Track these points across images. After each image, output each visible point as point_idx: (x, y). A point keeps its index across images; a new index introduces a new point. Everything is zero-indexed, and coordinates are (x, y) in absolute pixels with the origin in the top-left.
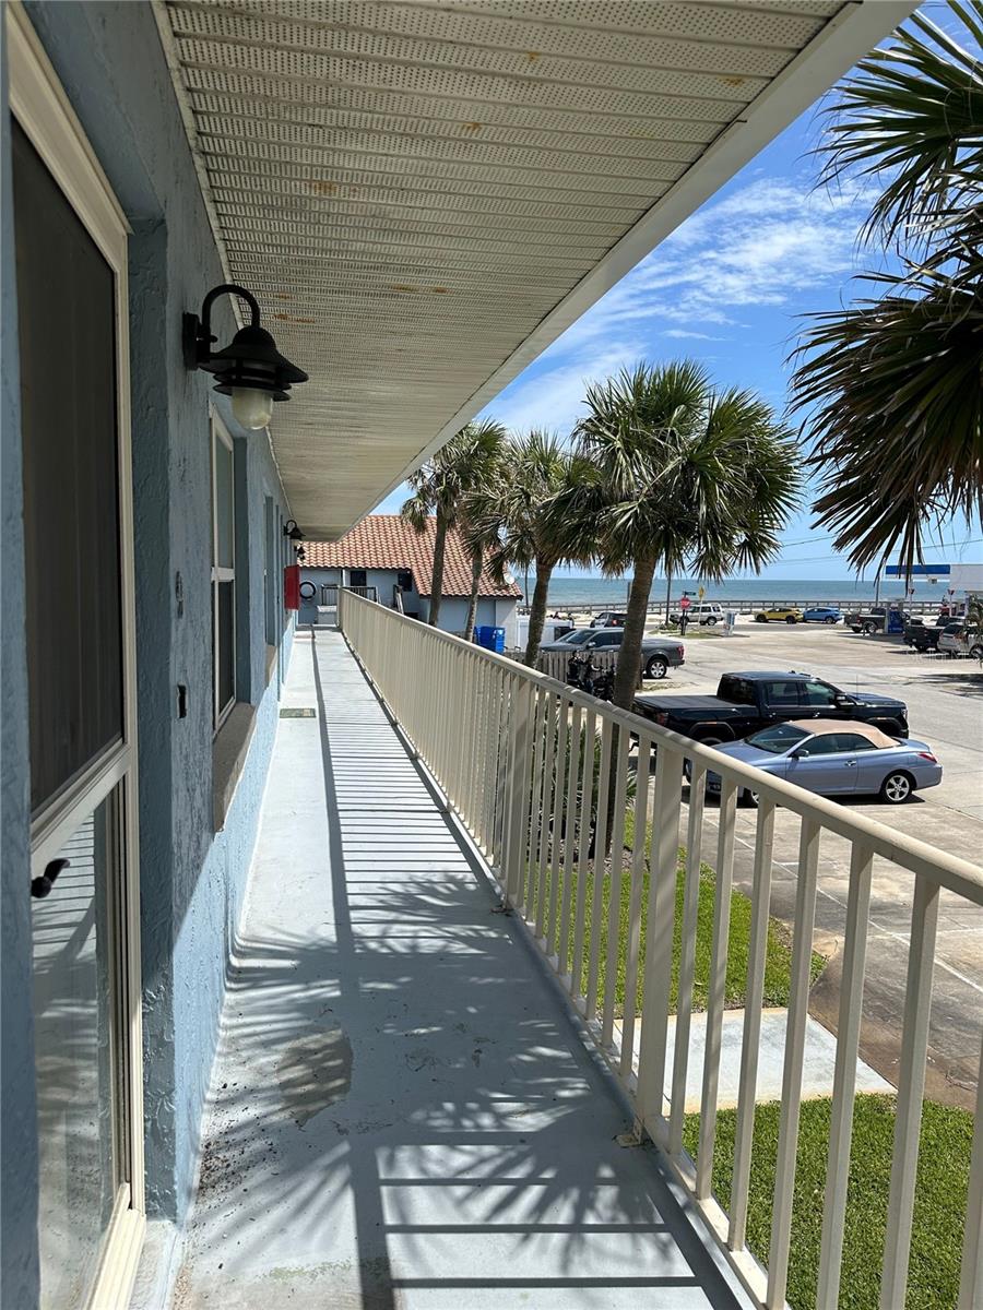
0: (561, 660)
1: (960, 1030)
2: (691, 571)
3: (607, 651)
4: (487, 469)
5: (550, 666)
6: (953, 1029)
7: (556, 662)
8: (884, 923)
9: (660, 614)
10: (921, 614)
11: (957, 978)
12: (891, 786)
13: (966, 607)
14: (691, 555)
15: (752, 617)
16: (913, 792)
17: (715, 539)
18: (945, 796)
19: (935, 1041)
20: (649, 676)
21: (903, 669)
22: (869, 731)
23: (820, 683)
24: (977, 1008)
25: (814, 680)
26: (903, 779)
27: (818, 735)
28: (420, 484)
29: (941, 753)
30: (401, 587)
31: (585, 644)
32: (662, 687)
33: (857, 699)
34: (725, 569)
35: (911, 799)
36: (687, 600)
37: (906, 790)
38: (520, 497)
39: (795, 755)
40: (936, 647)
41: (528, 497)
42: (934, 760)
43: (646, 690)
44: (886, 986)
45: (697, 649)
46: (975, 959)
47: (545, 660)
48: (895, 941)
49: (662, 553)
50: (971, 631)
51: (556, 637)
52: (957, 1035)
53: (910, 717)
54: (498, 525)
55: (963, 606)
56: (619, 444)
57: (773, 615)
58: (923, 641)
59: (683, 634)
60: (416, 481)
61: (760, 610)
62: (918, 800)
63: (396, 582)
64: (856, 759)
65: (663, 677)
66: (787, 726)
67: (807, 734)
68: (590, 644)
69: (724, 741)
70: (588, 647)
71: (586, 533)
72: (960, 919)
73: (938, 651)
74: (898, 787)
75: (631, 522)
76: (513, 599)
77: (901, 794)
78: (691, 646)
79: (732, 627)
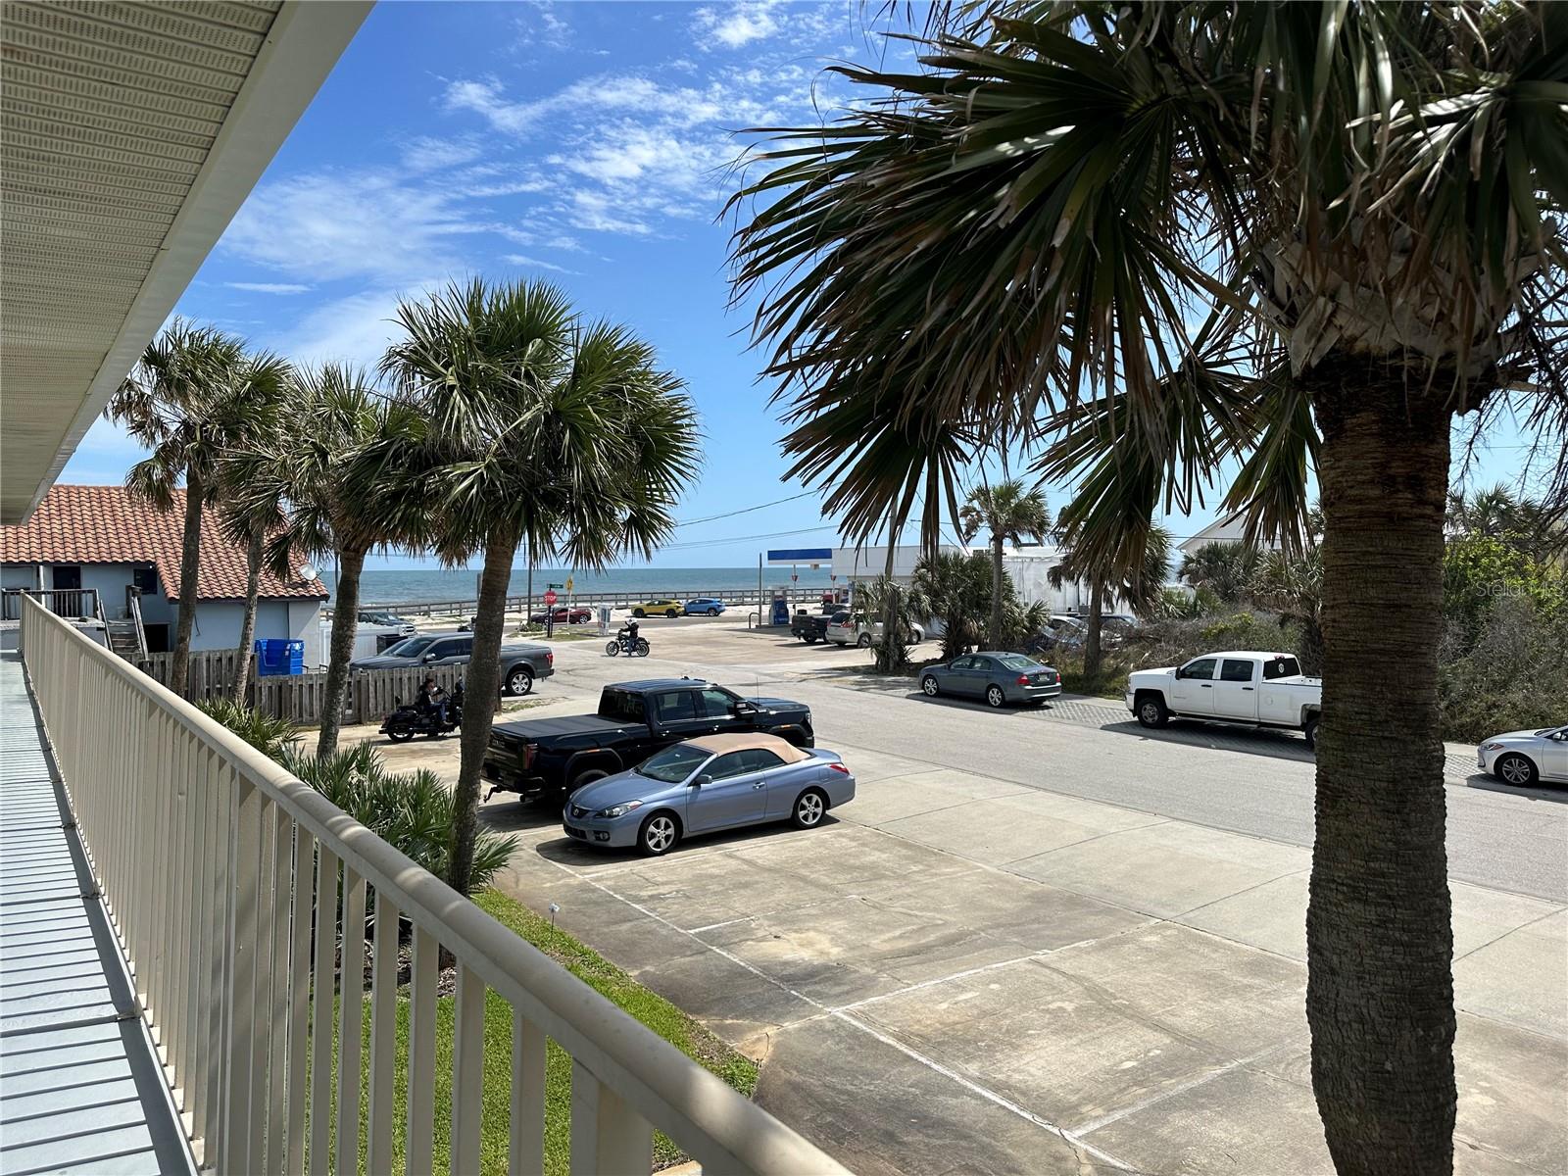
0: (387, 681)
1: (928, 1136)
2: (563, 558)
3: (451, 663)
4: (268, 421)
5: (372, 689)
6: (920, 1137)
7: (380, 684)
8: (819, 996)
9: (519, 612)
10: (803, 602)
11: (912, 1058)
12: (803, 808)
13: (850, 593)
14: (562, 536)
15: (629, 612)
16: (827, 812)
17: (594, 514)
18: (859, 811)
19: (903, 1159)
20: (510, 693)
21: (794, 664)
22: (776, 743)
23: (716, 689)
24: (941, 1098)
25: (708, 686)
26: (815, 798)
27: (720, 754)
28: (160, 440)
29: (851, 760)
30: (138, 589)
31: (421, 656)
32: (527, 706)
33: (758, 705)
34: (607, 555)
35: (825, 821)
36: (553, 594)
37: (819, 810)
38: (312, 456)
39: (696, 783)
40: (825, 638)
41: (324, 455)
42: (846, 771)
43: (506, 711)
44: (834, 1089)
45: (568, 654)
46: (927, 1026)
47: (363, 682)
48: (835, 1020)
49: (523, 533)
50: (859, 619)
51: (380, 649)
52: (927, 1145)
53: (815, 721)
54: (276, 496)
55: (846, 593)
56: (451, 381)
57: (652, 609)
58: (811, 632)
59: (549, 636)
60: (153, 434)
61: (637, 603)
62: (833, 821)
63: (131, 581)
64: (765, 779)
65: (527, 692)
66: (684, 746)
67: (708, 754)
68: (428, 656)
69: (610, 774)
70: (425, 661)
71: (411, 504)
72: (901, 973)
73: (826, 642)
74: (811, 808)
75: (474, 491)
76: (314, 600)
77: (815, 815)
78: (563, 650)
79: (607, 624)
